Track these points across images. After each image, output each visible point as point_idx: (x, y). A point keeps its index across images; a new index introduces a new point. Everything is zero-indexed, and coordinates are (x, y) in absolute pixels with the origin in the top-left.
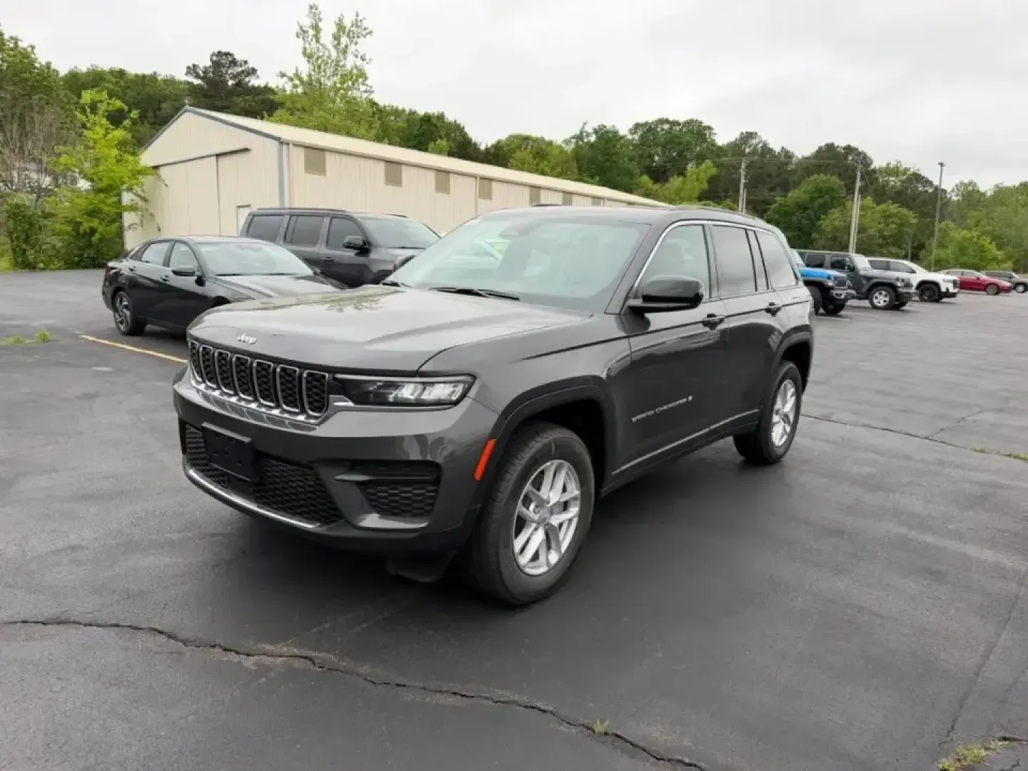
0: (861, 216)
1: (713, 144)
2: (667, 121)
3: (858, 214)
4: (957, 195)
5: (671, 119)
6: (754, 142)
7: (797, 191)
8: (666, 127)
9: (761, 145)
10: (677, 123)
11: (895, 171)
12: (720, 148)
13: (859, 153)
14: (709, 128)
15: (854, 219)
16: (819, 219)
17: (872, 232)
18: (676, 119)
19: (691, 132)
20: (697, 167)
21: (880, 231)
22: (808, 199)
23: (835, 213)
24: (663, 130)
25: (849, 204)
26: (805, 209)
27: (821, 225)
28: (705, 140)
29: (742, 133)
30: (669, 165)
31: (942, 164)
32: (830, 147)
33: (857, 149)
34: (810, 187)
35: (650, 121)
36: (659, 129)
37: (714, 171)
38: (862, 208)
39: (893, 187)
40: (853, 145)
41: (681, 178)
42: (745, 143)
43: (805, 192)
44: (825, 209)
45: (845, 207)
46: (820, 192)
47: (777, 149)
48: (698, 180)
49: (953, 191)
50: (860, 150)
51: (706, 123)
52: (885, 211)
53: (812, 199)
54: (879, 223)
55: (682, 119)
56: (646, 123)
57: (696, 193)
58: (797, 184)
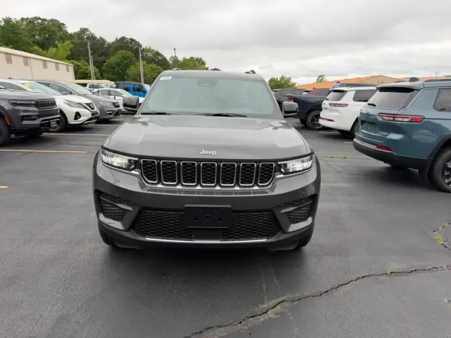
0: (144, 69)
1: (66, 32)
2: (39, 18)
3: (142, 69)
4: (171, 61)
5: (42, 17)
6: (88, 33)
7: (114, 57)
8: (40, 21)
9: (91, 35)
10: (46, 20)
11: (149, 50)
12: (71, 35)
13: (136, 42)
14: (63, 24)
15: (141, 71)
16: (126, 70)
17: (149, 76)
18: (45, 18)
19: (54, 25)
20: (63, 43)
21: (152, 75)
22: (120, 61)
23: (132, 67)
24: (38, 23)
25: (138, 64)
26: (119, 65)
27: (127, 73)
28: (62, 30)
29: (81, 28)
30: (45, 42)
31: (175, 49)
32: (123, 38)
33: (135, 40)
34: (120, 56)
35: (30, 17)
36: (36, 22)
37: (72, 46)
38: (144, 66)
39: (149, 57)
40: (134, 38)
41: (55, 48)
42: (84, 33)
43: (118, 58)
44: (127, 66)
45: (136, 65)
46: (125, 58)
47: (98, 37)
48: (64, 49)
49: (170, 60)
50: (137, 40)
51: (61, 22)
52: (152, 67)
53: (122, 62)
54: (151, 72)
55: (48, 18)
56: (27, 19)
57: (65, 56)
58: (113, 54)
